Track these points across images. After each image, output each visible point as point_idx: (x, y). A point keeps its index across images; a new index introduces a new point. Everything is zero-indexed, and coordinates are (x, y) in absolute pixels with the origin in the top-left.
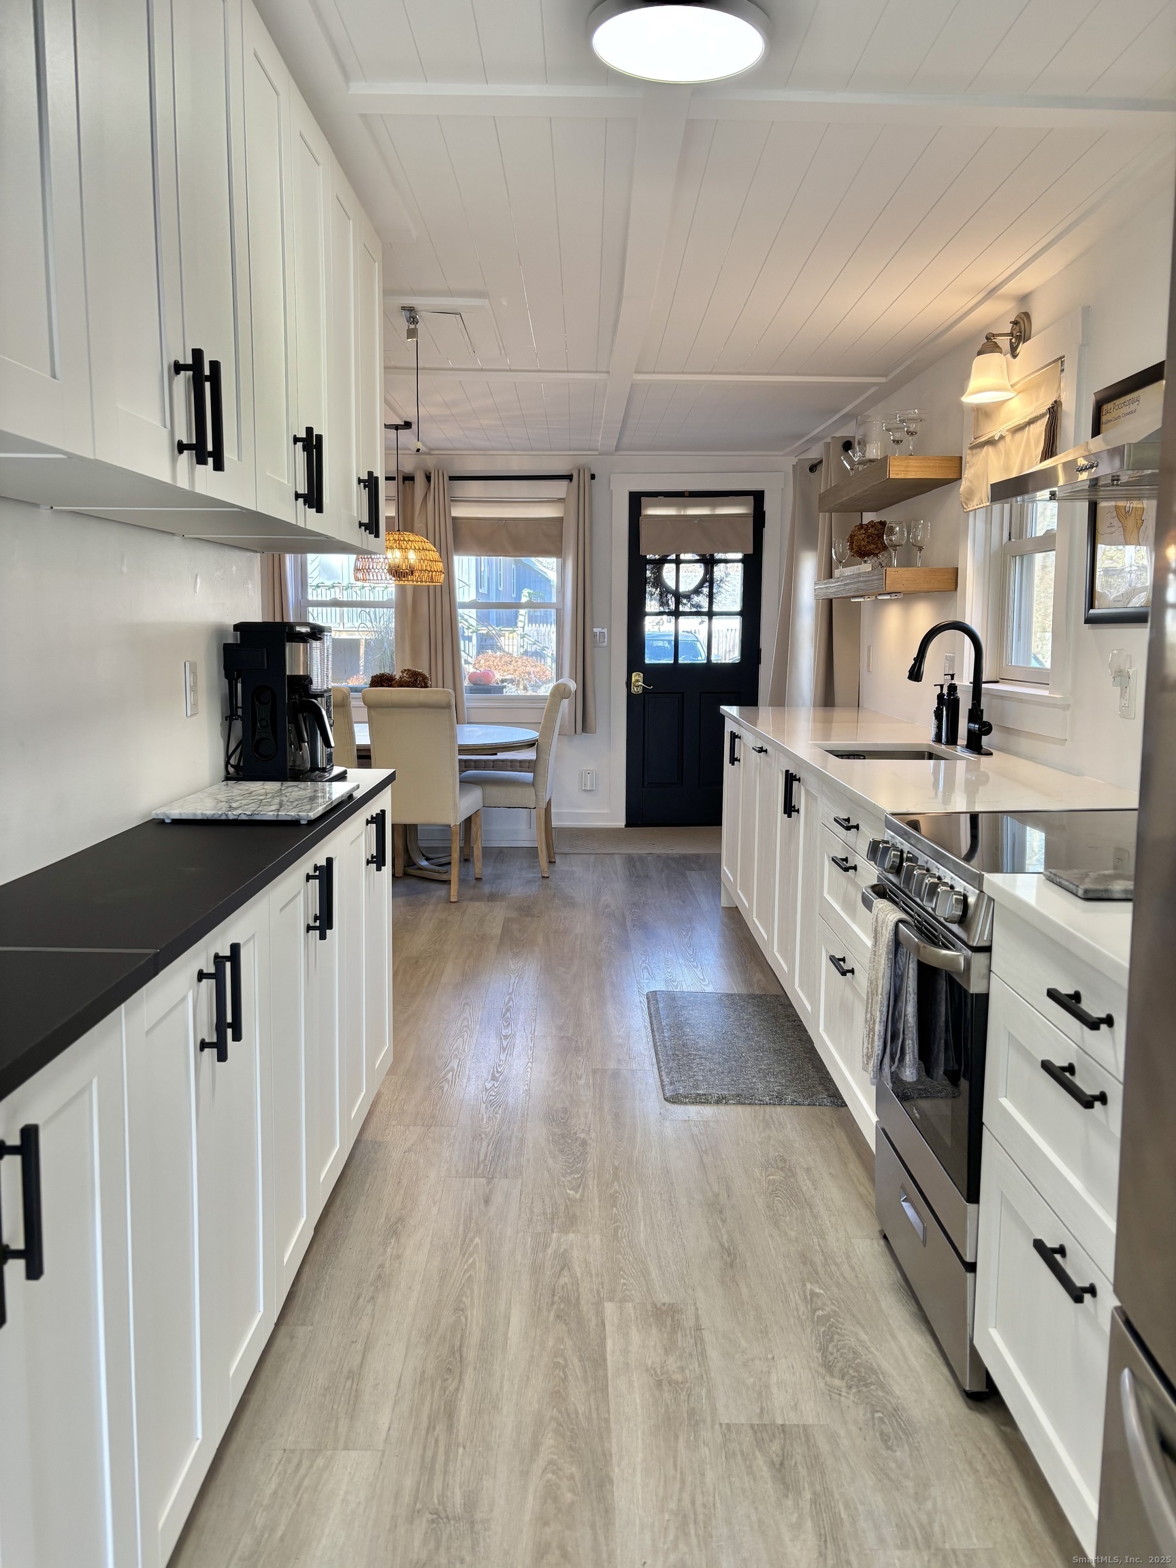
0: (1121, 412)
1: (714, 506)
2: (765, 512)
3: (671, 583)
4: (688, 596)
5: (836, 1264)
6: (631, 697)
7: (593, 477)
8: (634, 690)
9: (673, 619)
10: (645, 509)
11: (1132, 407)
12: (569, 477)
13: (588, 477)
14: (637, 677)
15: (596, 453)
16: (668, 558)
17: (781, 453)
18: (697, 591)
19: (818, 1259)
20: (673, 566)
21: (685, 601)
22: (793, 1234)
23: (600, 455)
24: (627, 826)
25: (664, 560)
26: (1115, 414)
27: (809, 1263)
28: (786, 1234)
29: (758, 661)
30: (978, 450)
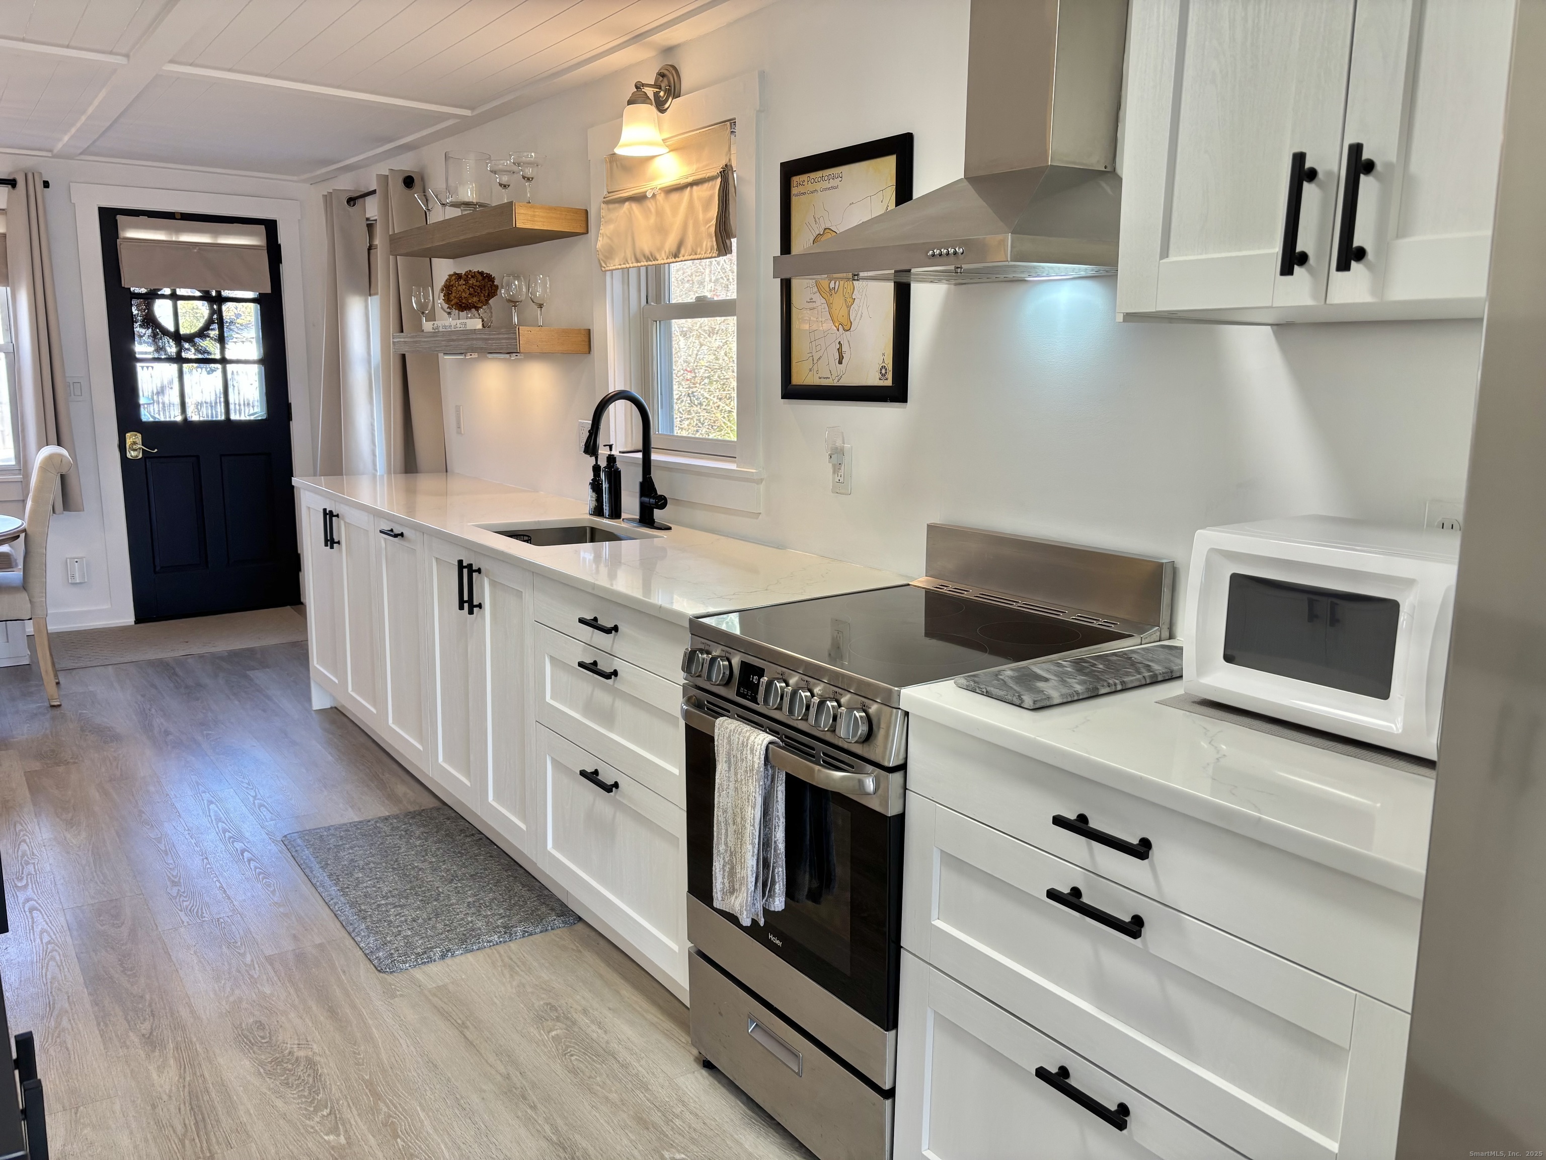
0: (818, 186)
1: (216, 233)
2: (280, 246)
3: (167, 322)
4: (190, 338)
5: (677, 1117)
6: (126, 462)
7: (46, 184)
8: (131, 454)
9: (174, 367)
10: (123, 230)
11: (833, 183)
12: (12, 183)
13: (40, 185)
14: (133, 438)
15: (49, 154)
16: (159, 293)
17: (295, 178)
18: (202, 333)
19: (656, 1117)
20: (168, 303)
21: (187, 345)
22: (614, 1096)
23: (54, 157)
24: (138, 621)
25: (152, 296)
26: (810, 187)
27: (651, 1126)
28: (607, 1098)
29: (289, 417)
30: (617, 205)
